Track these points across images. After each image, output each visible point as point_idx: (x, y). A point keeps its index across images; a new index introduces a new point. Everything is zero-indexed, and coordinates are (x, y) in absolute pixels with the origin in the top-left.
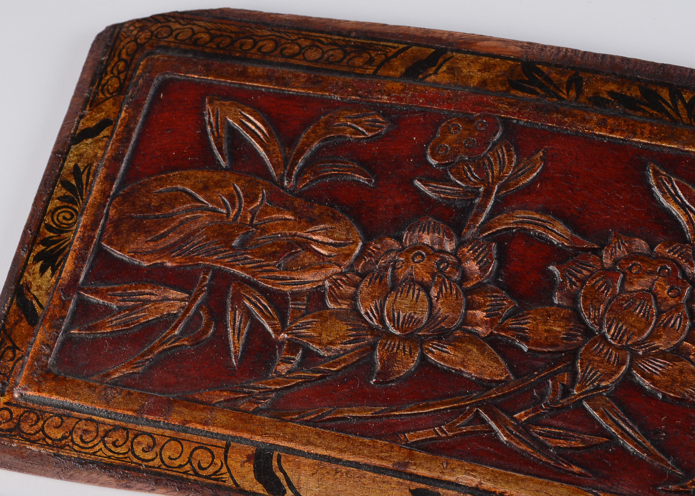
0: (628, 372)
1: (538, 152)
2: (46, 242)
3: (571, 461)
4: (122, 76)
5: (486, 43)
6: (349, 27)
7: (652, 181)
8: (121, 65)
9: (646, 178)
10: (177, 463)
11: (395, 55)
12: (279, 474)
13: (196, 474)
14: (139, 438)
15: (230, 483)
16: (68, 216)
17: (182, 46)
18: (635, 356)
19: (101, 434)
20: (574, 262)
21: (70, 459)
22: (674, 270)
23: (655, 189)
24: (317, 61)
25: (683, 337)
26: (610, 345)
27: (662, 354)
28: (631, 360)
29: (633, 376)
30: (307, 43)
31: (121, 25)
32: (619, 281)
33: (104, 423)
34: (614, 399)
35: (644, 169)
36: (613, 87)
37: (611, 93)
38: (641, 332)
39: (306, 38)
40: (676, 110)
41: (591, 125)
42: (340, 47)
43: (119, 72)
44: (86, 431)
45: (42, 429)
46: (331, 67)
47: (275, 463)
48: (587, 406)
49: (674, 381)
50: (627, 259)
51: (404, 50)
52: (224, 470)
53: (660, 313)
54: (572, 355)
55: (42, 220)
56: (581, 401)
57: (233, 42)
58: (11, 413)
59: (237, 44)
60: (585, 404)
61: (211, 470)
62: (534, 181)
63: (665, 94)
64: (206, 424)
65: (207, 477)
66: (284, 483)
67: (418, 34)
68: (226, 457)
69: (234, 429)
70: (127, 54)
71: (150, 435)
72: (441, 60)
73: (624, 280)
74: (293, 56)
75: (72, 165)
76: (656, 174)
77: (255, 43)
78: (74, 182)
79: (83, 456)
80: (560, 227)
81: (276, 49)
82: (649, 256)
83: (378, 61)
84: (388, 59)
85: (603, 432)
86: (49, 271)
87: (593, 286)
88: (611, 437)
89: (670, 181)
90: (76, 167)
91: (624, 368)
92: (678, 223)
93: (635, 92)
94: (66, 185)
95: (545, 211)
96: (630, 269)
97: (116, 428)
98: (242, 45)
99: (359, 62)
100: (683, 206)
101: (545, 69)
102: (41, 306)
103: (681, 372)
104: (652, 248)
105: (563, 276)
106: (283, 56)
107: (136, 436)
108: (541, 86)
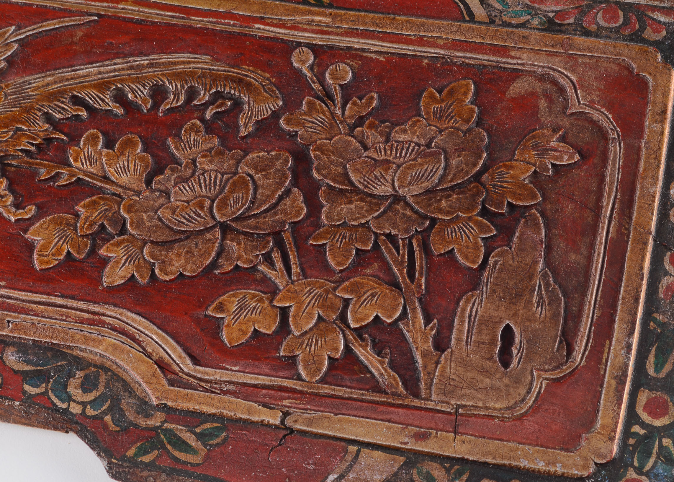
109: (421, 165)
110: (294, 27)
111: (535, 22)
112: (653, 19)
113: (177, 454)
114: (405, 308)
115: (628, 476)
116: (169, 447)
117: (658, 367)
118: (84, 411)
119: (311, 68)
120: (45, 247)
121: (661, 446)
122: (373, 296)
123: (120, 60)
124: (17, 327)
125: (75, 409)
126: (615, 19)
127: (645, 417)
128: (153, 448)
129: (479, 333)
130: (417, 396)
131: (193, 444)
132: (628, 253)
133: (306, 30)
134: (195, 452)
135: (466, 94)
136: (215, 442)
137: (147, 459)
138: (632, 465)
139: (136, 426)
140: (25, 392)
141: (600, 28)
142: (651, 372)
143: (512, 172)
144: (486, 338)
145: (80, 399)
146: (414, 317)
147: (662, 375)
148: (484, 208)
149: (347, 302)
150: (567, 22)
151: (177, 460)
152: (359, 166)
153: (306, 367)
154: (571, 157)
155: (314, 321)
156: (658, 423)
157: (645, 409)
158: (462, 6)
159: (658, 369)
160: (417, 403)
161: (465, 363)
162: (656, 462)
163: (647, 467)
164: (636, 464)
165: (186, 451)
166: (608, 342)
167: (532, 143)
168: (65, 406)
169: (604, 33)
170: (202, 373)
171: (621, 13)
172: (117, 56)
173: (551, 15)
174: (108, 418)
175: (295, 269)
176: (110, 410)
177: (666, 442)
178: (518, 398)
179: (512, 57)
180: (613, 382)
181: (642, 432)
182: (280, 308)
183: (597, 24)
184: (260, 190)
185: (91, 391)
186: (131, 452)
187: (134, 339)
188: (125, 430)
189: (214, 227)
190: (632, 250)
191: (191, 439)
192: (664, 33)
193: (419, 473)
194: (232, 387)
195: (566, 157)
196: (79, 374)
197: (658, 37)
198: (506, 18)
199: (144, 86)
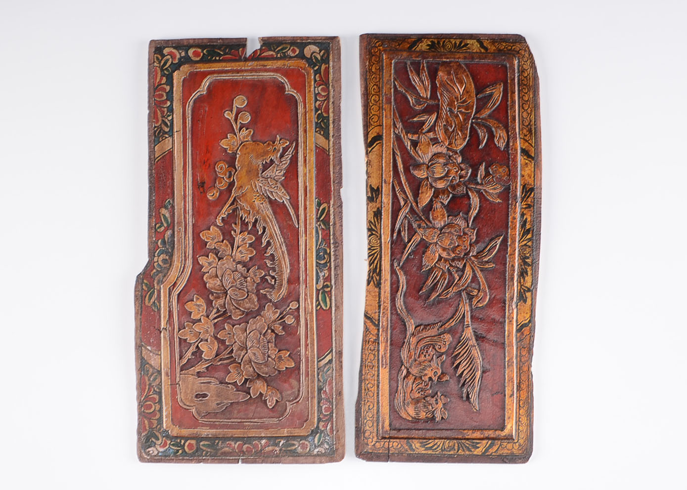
1: (500, 200)
2: (439, 42)
3: (398, 231)
7: (496, 239)
9: (497, 237)
10: (372, 111)
11: (529, 143)
12: (375, 144)
13: (370, 118)
14: (377, 97)
15: (369, 130)
16: (449, 47)
19: (376, 84)
20: (463, 220)
21: (367, 76)
23: (494, 240)
32: (459, 234)
33: (380, 84)
34: (419, 241)
35: (500, 235)
36: (529, 219)
40: (524, 241)
41: (513, 216)
44: (376, 78)
45: (374, 64)
47: (378, 142)
50: (467, 235)
52: (373, 127)
55: (446, 39)
57: (525, 85)
58: (377, 52)
61: (372, 123)
64: (386, 117)
65: (370, 122)
66: (373, 146)
68: (377, 126)
69: (386, 126)
71: (379, 100)
75: (468, 42)
77: (526, 93)
78: (462, 45)
79: (368, 80)
80: (475, 213)
81: (525, 101)
82: (470, 242)
83: (526, 138)
84: (527, 141)
86: (428, 48)
89: (498, 244)
90: (468, 44)
94: (461, 43)
95: (480, 206)
97: (379, 88)
99: (525, 132)
102: (415, 49)
104: (473, 242)
107: (378, 95)
108: (525, 196)
109: (260, 355)
110: (305, 299)
111: (321, 384)
112: (328, 424)
113: (147, 296)
114: (209, 360)
115: (167, 441)
116: (149, 293)
117: (203, 445)
118: (155, 262)
119: (291, 309)
120: (208, 233)
121: (180, 450)
122: (211, 349)
123: (283, 240)
124: (179, 232)
125: (156, 259)
126: (325, 411)
127: (187, 444)
128: (148, 288)
129: (204, 386)
130: (181, 370)
131: (151, 301)
132: (239, 430)
133: (305, 304)
134: (149, 302)
135: (289, 365)
136: (153, 308)
137: (144, 287)
138: (171, 442)
139: (154, 281)
140: (158, 241)
141: (322, 407)
142: (201, 443)
143: (262, 386)
144: (202, 389)
145: (159, 260)
146: (206, 364)
147: (201, 447)
148: (248, 379)
149: (207, 340)
150: (322, 395)
151: (145, 297)
152: (256, 334)
153: (183, 332)
154: (270, 406)
155: (198, 331)
156: (186, 448)
157: (189, 443)
158: (323, 357)
159: (202, 445)
160: (178, 370)
161: (193, 384)
162: (173, 449)
163: (171, 446)
164: (172, 443)
165: (149, 299)
166: (209, 428)
167: (274, 391)
168: (156, 255)
169: (320, 409)
170: (175, 298)
171: (329, 413)
173: (324, 389)
174: (155, 271)
175: (216, 321)
176: (157, 270)
177: (180, 452)
178: (185, 403)
179: (305, 379)
180: (195, 432)
181: (182, 443)
182: (200, 319)
183: (323, 405)
184: (242, 302)
185: (162, 263)
186: (145, 281)
187: (182, 272)
188: (152, 277)
189: (226, 290)
191: (152, 300)
192: (322, 429)
193: (156, 376)
194: (172, 309)
195: (270, 404)
196: (167, 257)
197: (321, 427)
198: (320, 374)
199: (274, 251)
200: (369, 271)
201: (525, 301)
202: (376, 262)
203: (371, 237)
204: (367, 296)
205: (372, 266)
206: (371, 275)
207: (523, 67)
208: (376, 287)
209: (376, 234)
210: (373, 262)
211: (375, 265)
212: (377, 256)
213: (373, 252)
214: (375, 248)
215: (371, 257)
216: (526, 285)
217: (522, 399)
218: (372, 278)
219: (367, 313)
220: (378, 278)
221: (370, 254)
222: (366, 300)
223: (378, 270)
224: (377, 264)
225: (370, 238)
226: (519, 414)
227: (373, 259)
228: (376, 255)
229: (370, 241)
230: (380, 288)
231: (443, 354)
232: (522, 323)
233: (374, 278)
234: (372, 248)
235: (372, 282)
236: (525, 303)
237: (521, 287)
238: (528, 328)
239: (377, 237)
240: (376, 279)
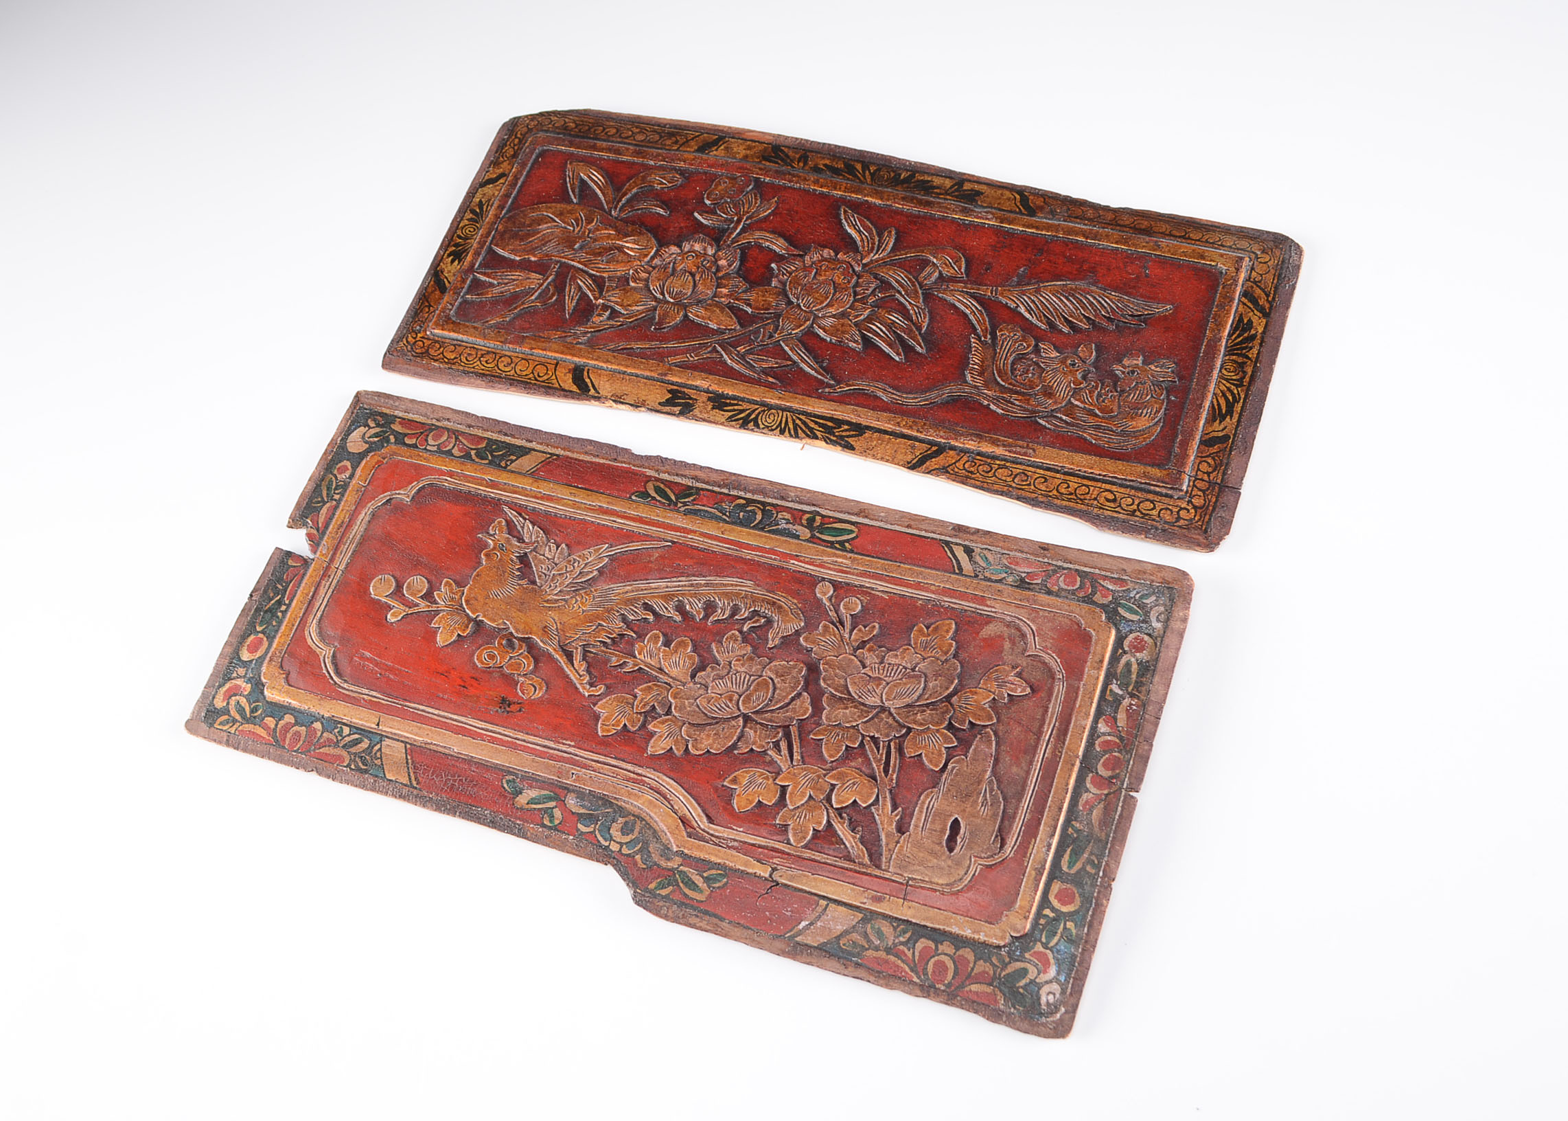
0: (812, 326)
1: (774, 198)
2: (457, 245)
3: (767, 375)
4: (516, 148)
5: (751, 134)
6: (665, 122)
7: (842, 217)
8: (517, 140)
9: (840, 214)
10: (524, 373)
11: (693, 139)
12: (587, 380)
13: (536, 380)
14: (503, 359)
15: (557, 386)
16: (472, 230)
17: (557, 130)
18: (816, 317)
19: (479, 356)
20: (787, 262)
21: (458, 370)
22: (847, 267)
23: (844, 221)
24: (642, 141)
25: (848, 306)
26: (802, 310)
27: (834, 316)
28: (814, 319)
29: (813, 328)
30: (637, 130)
31: (520, 117)
32: (813, 273)
33: (481, 350)
34: (800, 341)
35: (839, 209)
36: (827, 162)
37: (825, 165)
38: (822, 302)
39: (637, 127)
40: (864, 176)
41: (810, 182)
42: (659, 133)
43: (515, 145)
44: (469, 354)
45: (442, 353)
46: (651, 145)
47: (585, 373)
48: (783, 345)
49: (838, 330)
50: (820, 261)
51: (698, 136)
52: (554, 377)
53: (835, 292)
54: (778, 316)
55: (456, 232)
56: (779, 341)
57: (589, 129)
58: (424, 343)
59: (592, 130)
60: (781, 342)
61: (546, 377)
62: (769, 215)
63: (859, 167)
64: (545, 350)
65: (543, 382)
66: (590, 385)
67: (709, 127)
68: (555, 370)
69: (562, 353)
70: (521, 134)
71: (509, 357)
72: (721, 142)
73: (816, 273)
74: (626, 138)
75: (478, 200)
76: (845, 212)
77: (604, 129)
78: (478, 210)
79: (466, 369)
80: (781, 242)
81: (617, 133)
82: (834, 260)
83: (681, 142)
84: (687, 141)
85: (790, 359)
86: (457, 262)
87: (797, 276)
88: (795, 362)
89: (853, 216)
90: (481, 201)
91: (808, 323)
92: (855, 242)
93: (840, 165)
94: (473, 212)
95: (773, 232)
96: (821, 267)
97: (488, 352)
98: (595, 130)
99: (668, 142)
100: (859, 231)
101: (786, 150)
102: (449, 282)
103: (843, 325)
104: (836, 255)
105: (779, 270)
106: (620, 137)
107: (501, 357)
108: (782, 160)
109: (905, 684)
110: (821, 566)
111: (1010, 579)
112: (1103, 586)
113: (687, 891)
114: (878, 796)
115: (1036, 949)
116: (681, 885)
117: (1071, 864)
118: (620, 850)
119: (830, 599)
120: (607, 719)
121: (1065, 928)
122: (854, 784)
123: (684, 579)
124: (578, 779)
125: (614, 847)
126: (1074, 583)
127: (1055, 903)
128: (669, 885)
129: (933, 822)
130: (878, 867)
131: (700, 885)
132: (1058, 771)
133: (829, 569)
134: (701, 891)
135: (948, 631)
136: (717, 885)
137: (664, 892)
138: (1040, 941)
139: (659, 866)
140: (578, 830)
141: (1061, 589)
142: (1065, 868)
143: (975, 697)
144: (938, 827)
145: (619, 840)
146: (884, 805)
147: (1073, 871)
148: (950, 723)
149: (833, 786)
150: (1035, 582)
151: (685, 895)
152: (856, 680)
153: (794, 835)
154: (1024, 690)
155: (806, 799)
156: (1065, 909)
157: (1056, 897)
158: (954, 561)
159: (1069, 867)
160: (877, 872)
161: (918, 845)
162: (1059, 940)
163: (1052, 944)
164: (1044, 940)
165: (694, 890)
166: (1033, 840)
167: (994, 676)
168: (607, 844)
169: (1063, 594)
170: (714, 830)
171: (1079, 579)
172: (682, 575)
173: (1023, 575)
174: (638, 857)
175: (796, 756)
176: (640, 851)
177: (1070, 925)
178: (958, 877)
179: (987, 606)
180: (1033, 873)
181: (1052, 915)
182: (781, 786)
183: (1059, 586)
184: (778, 691)
185: (628, 834)
186: (652, 886)
187: (665, 798)
188: (650, 868)
189: (738, 716)
190: (1061, 769)
191: (699, 881)
192: (1110, 598)
193: (872, 928)
194: (736, 844)
195: (1019, 690)
196: (621, 820)
197: (1105, 601)
198: (987, 574)
199: (699, 600)
200: (825, 441)
201: (979, 193)
202: (812, 425)
203: (760, 422)
204: (874, 457)
205: (818, 433)
206: (835, 439)
207: (557, 128)
208: (861, 435)
209: (757, 412)
210: (811, 429)
211: (816, 427)
212: (800, 419)
213: (791, 426)
214: (784, 419)
215: (800, 431)
216: (949, 186)
217: (1168, 231)
218: (842, 437)
219: (908, 463)
220: (846, 427)
221: (792, 432)
222: (882, 459)
223: (830, 424)
224: (816, 423)
225: (762, 426)
226: (1198, 240)
227: (804, 428)
228: (798, 422)
229: (768, 427)
230: (868, 428)
231: (1037, 345)
232: (1018, 204)
233: (844, 434)
234: (783, 426)
235: (850, 440)
236: (982, 193)
237: (948, 195)
238: (1031, 197)
239: (764, 411)
240: (846, 430)
